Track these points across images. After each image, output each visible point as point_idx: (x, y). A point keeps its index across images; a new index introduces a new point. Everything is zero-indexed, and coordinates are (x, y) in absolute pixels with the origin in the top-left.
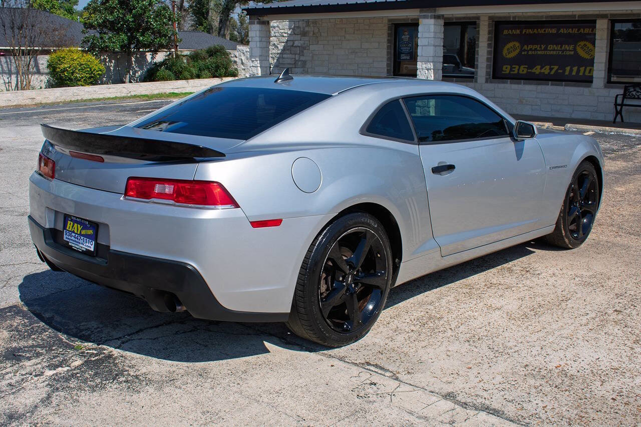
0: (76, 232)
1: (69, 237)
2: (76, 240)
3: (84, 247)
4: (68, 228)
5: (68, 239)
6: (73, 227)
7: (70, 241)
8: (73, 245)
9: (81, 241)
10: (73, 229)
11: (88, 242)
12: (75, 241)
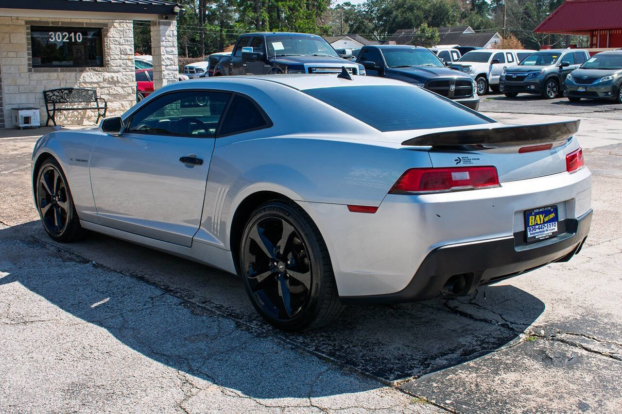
0: (539, 223)
1: (534, 232)
2: (541, 230)
3: (550, 232)
4: (530, 225)
5: (533, 234)
6: (535, 220)
7: (535, 235)
8: (540, 236)
9: (545, 229)
10: (536, 222)
11: (551, 225)
12: (540, 232)
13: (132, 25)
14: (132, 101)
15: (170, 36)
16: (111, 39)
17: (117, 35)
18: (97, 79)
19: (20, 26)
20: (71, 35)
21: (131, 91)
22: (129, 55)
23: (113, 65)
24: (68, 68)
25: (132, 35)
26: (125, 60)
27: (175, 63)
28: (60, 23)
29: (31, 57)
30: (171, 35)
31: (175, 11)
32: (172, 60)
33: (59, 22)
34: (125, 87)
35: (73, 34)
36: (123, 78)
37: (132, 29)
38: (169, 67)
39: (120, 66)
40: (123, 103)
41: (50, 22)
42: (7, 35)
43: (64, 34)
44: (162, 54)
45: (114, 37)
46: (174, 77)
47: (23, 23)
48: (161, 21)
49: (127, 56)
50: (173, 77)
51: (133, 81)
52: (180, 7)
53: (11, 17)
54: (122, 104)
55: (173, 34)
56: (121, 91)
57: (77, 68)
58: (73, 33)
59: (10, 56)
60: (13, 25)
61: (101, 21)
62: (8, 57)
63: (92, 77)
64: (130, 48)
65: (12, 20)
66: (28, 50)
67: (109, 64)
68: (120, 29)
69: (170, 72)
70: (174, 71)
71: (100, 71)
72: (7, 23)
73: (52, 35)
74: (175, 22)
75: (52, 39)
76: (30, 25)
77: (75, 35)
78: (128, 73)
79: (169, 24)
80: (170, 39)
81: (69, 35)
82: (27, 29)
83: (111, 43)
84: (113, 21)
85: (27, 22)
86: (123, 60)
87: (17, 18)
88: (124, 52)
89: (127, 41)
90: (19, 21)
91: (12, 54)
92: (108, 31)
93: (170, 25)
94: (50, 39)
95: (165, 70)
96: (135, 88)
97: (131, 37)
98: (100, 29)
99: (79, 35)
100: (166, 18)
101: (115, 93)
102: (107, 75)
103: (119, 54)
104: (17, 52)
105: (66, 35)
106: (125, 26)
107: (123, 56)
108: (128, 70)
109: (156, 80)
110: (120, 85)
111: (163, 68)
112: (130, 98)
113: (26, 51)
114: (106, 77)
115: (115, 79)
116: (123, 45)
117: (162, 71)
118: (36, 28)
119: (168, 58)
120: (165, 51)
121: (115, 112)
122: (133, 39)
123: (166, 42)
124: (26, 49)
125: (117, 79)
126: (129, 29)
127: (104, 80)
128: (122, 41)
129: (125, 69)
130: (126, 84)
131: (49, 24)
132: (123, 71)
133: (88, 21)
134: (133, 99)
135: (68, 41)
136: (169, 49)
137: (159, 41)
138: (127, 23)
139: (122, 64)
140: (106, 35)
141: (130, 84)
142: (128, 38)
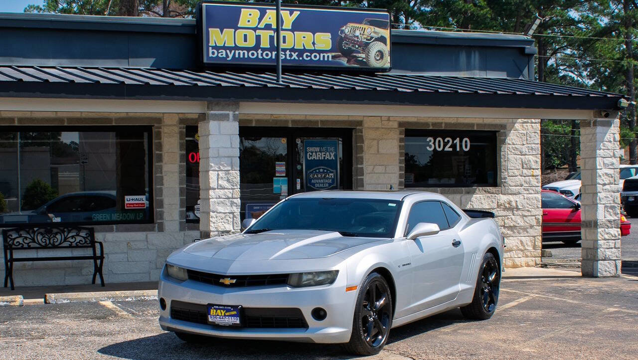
13: (538, 126)
14: (534, 237)
15: (610, 142)
16: (510, 146)
17: (518, 141)
18: (489, 204)
19: (390, 129)
20: (455, 142)
21: (534, 223)
22: (533, 169)
23: (511, 184)
24: (451, 188)
25: (539, 142)
26: (528, 176)
27: (615, 181)
28: (443, 125)
29: (403, 172)
30: (612, 140)
31: (622, 105)
32: (612, 177)
33: (442, 123)
34: (526, 216)
35: (457, 141)
36: (525, 202)
37: (539, 132)
38: (607, 187)
39: (522, 186)
40: (523, 239)
41: (431, 124)
42: (375, 142)
43: (446, 140)
44: (598, 167)
45: (513, 144)
46: (614, 201)
47: (396, 125)
48: (599, 119)
49: (530, 171)
50: (612, 202)
51: (538, 208)
52: (628, 99)
53: (381, 116)
54: (522, 242)
55: (614, 138)
56: (520, 222)
57: (463, 189)
58: (458, 139)
59: (376, 172)
60: (383, 128)
61: (498, 122)
62: (375, 173)
63: (483, 201)
64: (535, 159)
65: (382, 121)
66: (400, 163)
67: (505, 182)
68: (523, 132)
69: (608, 194)
70: (614, 192)
71: (493, 193)
72: (375, 126)
73: (430, 141)
74: (617, 121)
75: (430, 147)
76: (404, 129)
77: (461, 141)
78: (530, 195)
79: (609, 125)
80: (610, 145)
81: (453, 142)
82: (400, 134)
83: (509, 153)
84: (514, 120)
85: (401, 124)
86: (525, 176)
87: (389, 119)
88: (526, 164)
89: (532, 149)
90: (391, 123)
91: (380, 169)
92: (506, 135)
93: (611, 126)
94: (428, 148)
95: (601, 191)
96: (540, 218)
97: (538, 144)
98: (495, 133)
99: (466, 142)
100: (607, 116)
101: (512, 225)
102: (503, 198)
103: (521, 168)
104: (386, 166)
105: (448, 141)
106: (530, 127)
107: (525, 171)
108: (531, 191)
109: (586, 205)
110: (520, 213)
111: (599, 188)
112: (532, 232)
113: (398, 164)
114: (501, 202)
115: (514, 204)
116: (526, 155)
117: (597, 193)
118: (412, 132)
119: (606, 174)
120: (602, 163)
121: (511, 253)
122: (539, 146)
123: (604, 149)
124: (398, 161)
125: (517, 205)
126: (535, 132)
127: (499, 206)
128: (525, 149)
129: (528, 190)
130: (528, 211)
131: (430, 127)
132: (525, 192)
133: (481, 121)
134: (536, 235)
135: (451, 149)
136: (607, 161)
137: (594, 150)
138: (532, 123)
139: (523, 183)
140: (504, 142)
141: (534, 212)
142: (533, 145)
